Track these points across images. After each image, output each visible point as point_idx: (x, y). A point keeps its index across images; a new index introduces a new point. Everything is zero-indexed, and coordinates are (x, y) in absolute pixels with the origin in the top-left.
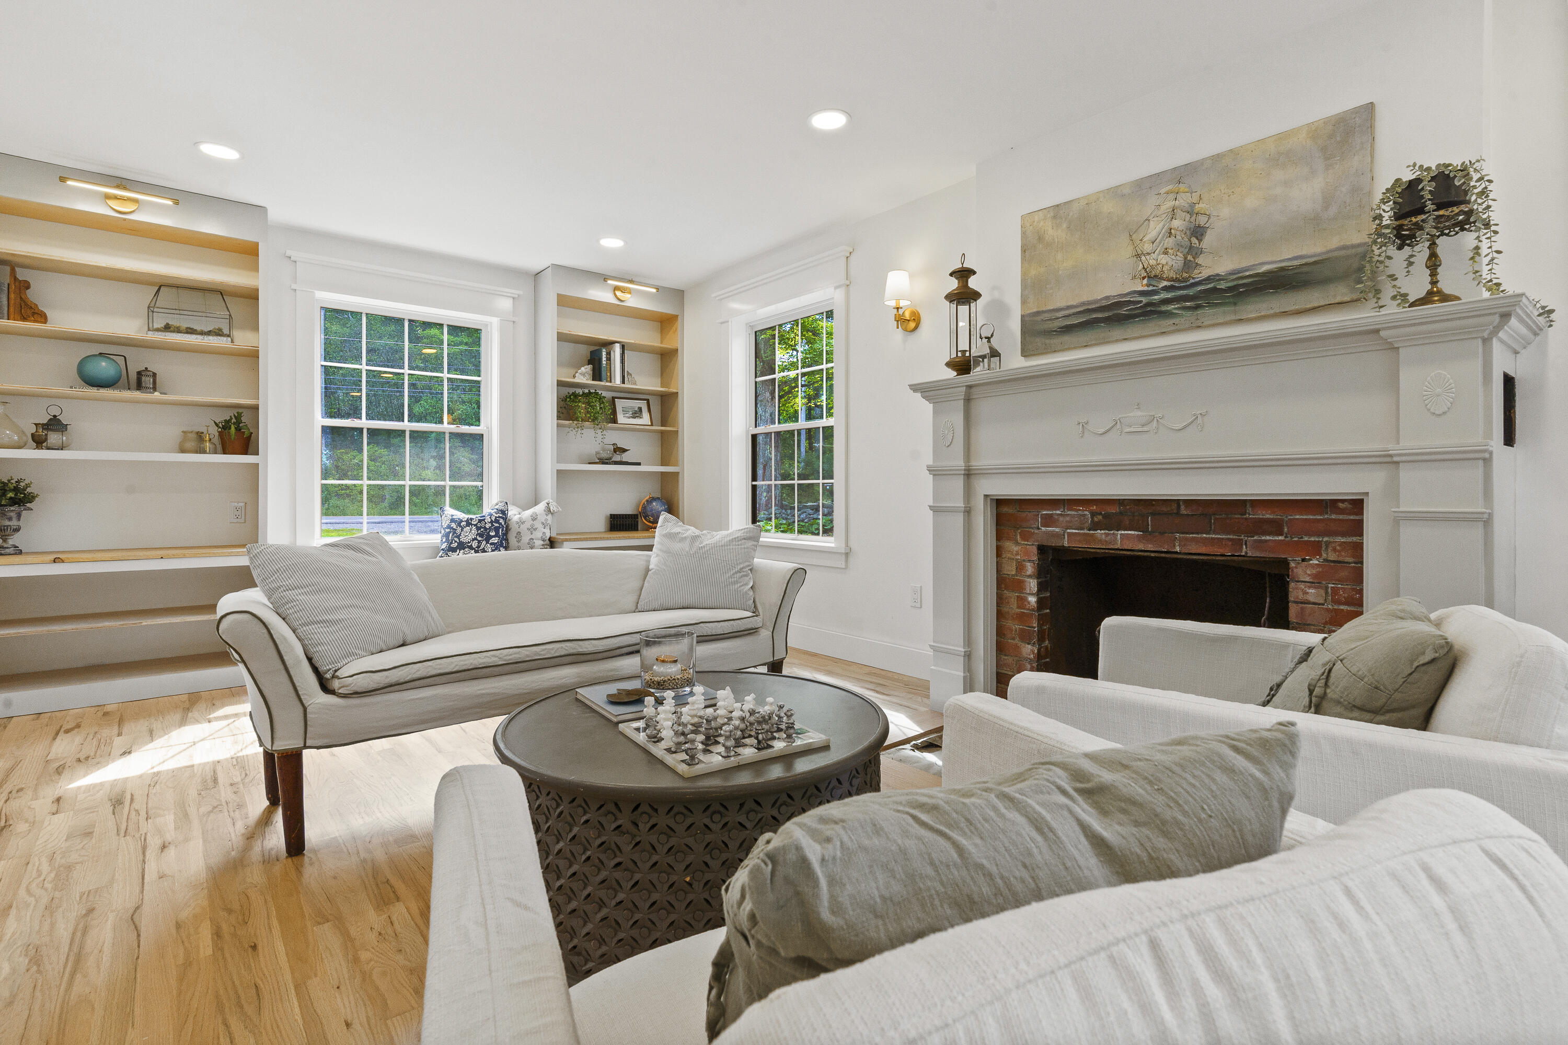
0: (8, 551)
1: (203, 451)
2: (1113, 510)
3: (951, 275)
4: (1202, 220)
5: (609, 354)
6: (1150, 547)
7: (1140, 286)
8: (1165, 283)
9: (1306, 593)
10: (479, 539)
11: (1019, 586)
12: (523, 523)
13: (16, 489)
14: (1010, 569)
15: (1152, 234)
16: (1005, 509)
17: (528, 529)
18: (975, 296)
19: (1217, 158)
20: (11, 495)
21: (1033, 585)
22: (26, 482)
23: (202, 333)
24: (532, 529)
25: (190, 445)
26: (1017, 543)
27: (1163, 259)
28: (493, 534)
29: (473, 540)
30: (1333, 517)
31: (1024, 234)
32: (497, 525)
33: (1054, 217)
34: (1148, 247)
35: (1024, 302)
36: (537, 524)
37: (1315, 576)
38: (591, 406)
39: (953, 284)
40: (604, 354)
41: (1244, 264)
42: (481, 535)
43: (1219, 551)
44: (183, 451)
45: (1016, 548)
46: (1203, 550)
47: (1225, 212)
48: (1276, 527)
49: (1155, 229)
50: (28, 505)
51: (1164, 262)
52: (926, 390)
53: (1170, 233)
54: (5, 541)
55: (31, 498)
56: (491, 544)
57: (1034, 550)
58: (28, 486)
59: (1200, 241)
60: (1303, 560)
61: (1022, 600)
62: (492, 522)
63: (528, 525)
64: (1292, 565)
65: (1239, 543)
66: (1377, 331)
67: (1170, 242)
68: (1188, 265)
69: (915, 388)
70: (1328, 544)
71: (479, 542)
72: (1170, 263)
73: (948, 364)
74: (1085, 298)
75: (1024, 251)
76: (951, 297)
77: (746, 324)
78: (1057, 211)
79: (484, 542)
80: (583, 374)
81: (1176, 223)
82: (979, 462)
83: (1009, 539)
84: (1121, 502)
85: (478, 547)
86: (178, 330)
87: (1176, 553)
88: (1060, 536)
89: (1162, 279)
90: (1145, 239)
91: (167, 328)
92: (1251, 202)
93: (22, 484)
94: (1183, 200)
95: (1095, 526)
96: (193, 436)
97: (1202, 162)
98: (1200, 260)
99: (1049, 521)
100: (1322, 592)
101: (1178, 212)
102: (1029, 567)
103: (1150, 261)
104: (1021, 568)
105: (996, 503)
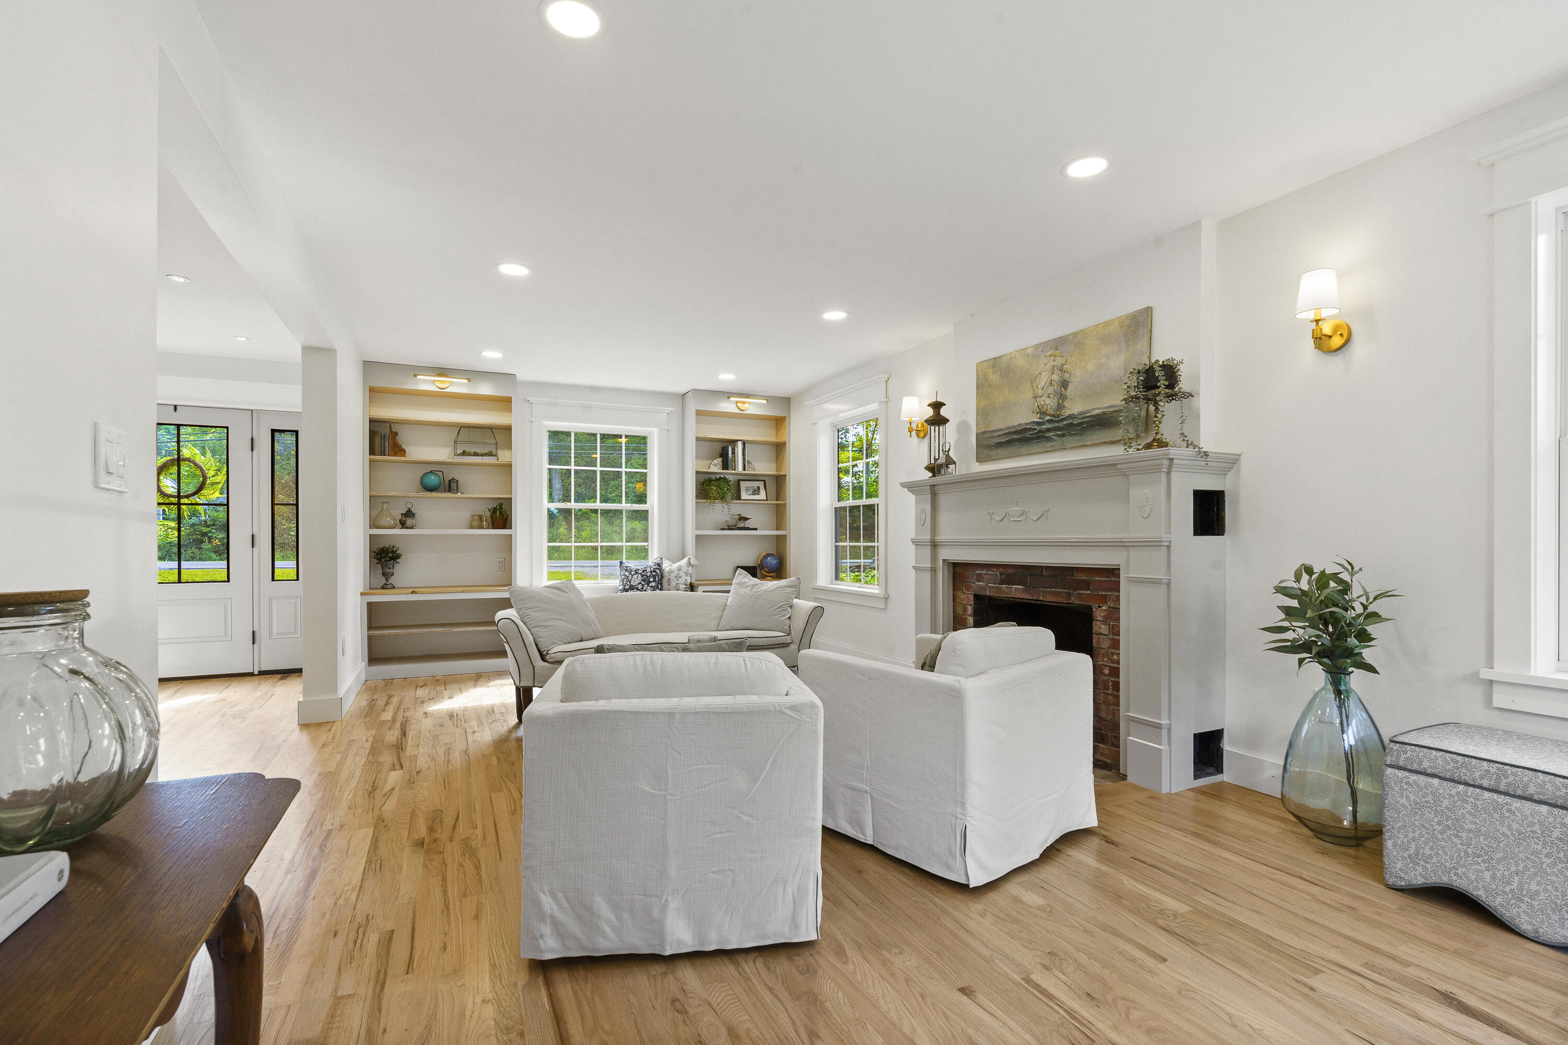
0: (389, 586)
1: (481, 527)
2: (1010, 571)
3: (929, 405)
4: (1067, 376)
5: (733, 449)
6: (1028, 597)
7: (1035, 419)
8: (1048, 418)
9: (1100, 628)
10: (643, 583)
12: (672, 572)
13: (393, 552)
14: (960, 610)
15: (1043, 384)
16: (958, 570)
17: (675, 577)
18: (945, 420)
19: (1075, 334)
20: (391, 555)
21: (971, 621)
22: (397, 547)
23: (482, 455)
24: (678, 577)
25: (475, 523)
26: (963, 592)
27: (1048, 401)
28: (651, 580)
29: (639, 584)
30: (1113, 579)
31: (978, 377)
32: (655, 574)
33: (994, 366)
34: (1040, 392)
35: (978, 424)
36: (682, 574)
37: (1104, 617)
38: (720, 488)
39: (930, 412)
40: (730, 450)
41: (1086, 408)
42: (644, 581)
43: (1060, 600)
44: (472, 527)
45: (962, 596)
46: (1053, 599)
47: (1078, 372)
48: (1086, 585)
49: (1044, 379)
50: (398, 560)
51: (1048, 403)
52: (912, 487)
53: (1051, 383)
54: (387, 581)
55: (398, 556)
56: (651, 587)
57: (972, 597)
58: (398, 549)
59: (1066, 390)
60: (1099, 607)
62: (651, 572)
63: (675, 574)
64: (1094, 610)
65: (1069, 595)
66: (1116, 465)
67: (1051, 390)
68: (1060, 407)
69: (904, 485)
70: (1110, 595)
71: (643, 585)
72: (1050, 403)
73: (927, 468)
74: (1009, 425)
75: (978, 388)
76: (929, 423)
77: (831, 424)
78: (995, 362)
79: (646, 585)
80: (716, 465)
81: (1054, 377)
82: (941, 537)
83: (959, 589)
84: (1015, 567)
85: (642, 588)
86: (469, 454)
87: (1040, 601)
88: (984, 588)
89: (1046, 414)
90: (1039, 386)
91: (464, 453)
92: (1091, 367)
93: (395, 549)
94: (1058, 362)
95: (1002, 582)
96: (477, 518)
97: (1067, 337)
98: (1065, 404)
99: (979, 578)
100: (1107, 627)
101: (1055, 369)
102: (970, 610)
103: (1041, 401)
104: (965, 610)
105: (952, 565)
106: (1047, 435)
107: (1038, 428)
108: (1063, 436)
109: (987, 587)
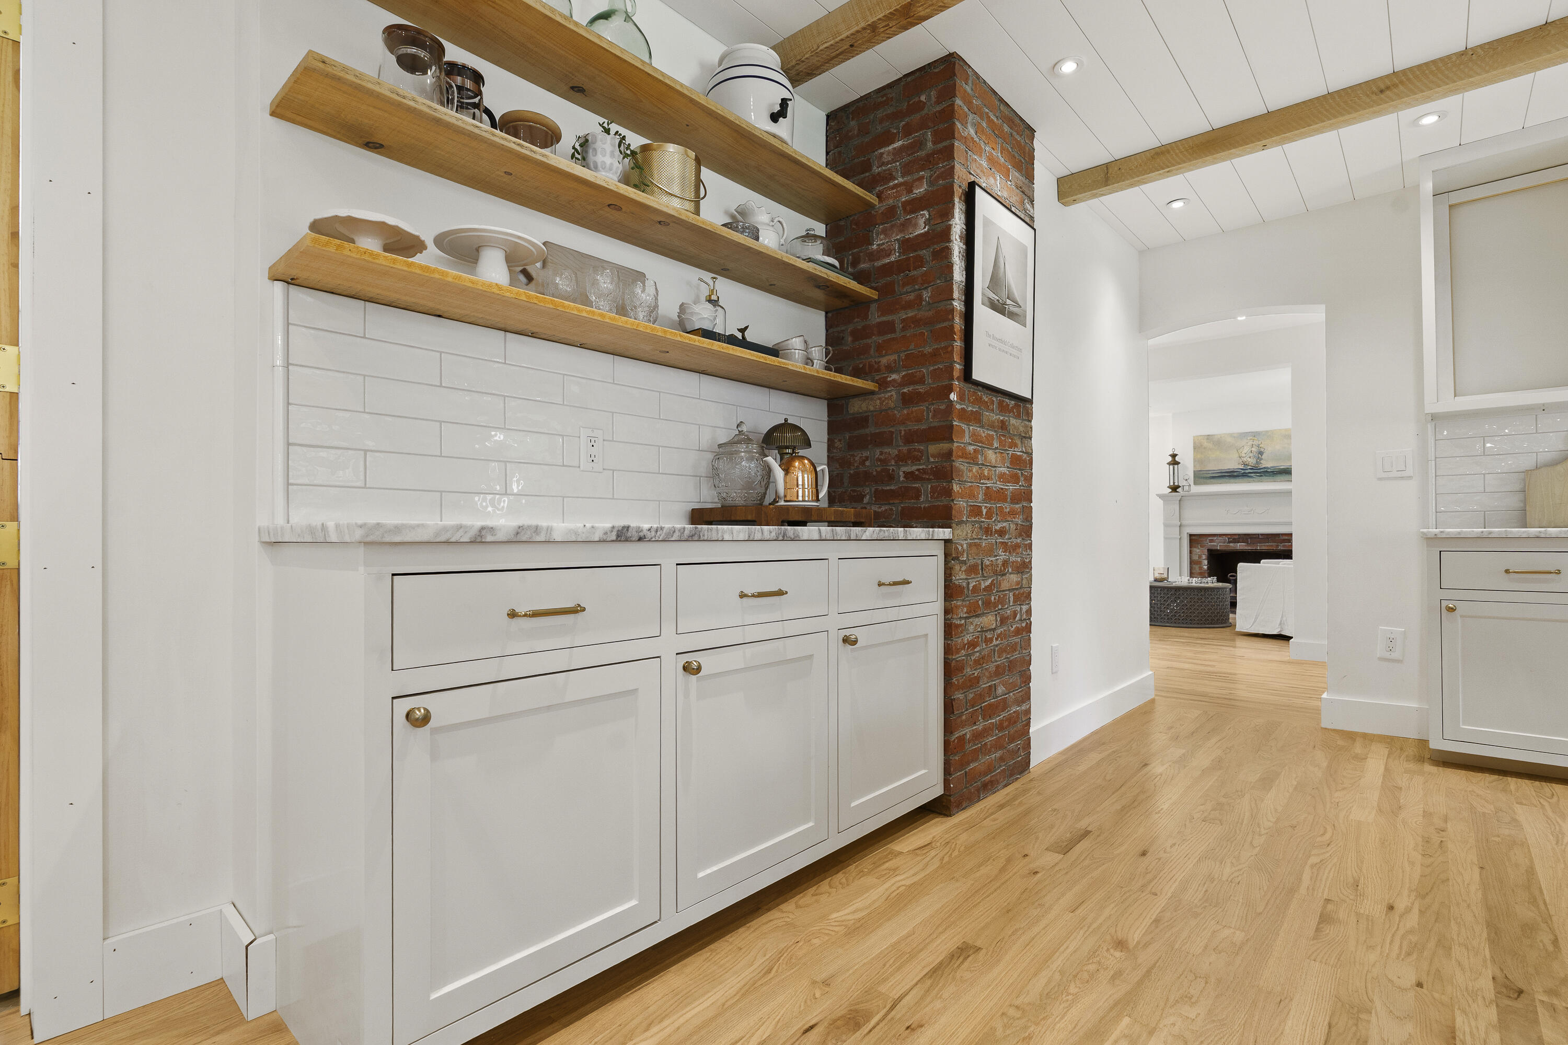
2: (1236, 537)
3: (1169, 456)
4: (1262, 450)
6: (1249, 548)
7: (1241, 467)
8: (1250, 467)
11: (1200, 564)
14: (1196, 558)
15: (1245, 451)
16: (1193, 538)
18: (1178, 463)
19: (1266, 432)
21: (1206, 562)
26: (1199, 549)
27: (1249, 459)
31: (1194, 443)
33: (1208, 439)
34: (1244, 455)
35: (1194, 466)
39: (1170, 459)
41: (1275, 465)
43: (1272, 548)
45: (1198, 551)
46: (1267, 548)
47: (1269, 449)
49: (1246, 449)
52: (1161, 496)
53: (1251, 452)
57: (1206, 551)
59: (1261, 456)
61: (1201, 568)
65: (1278, 545)
67: (1251, 455)
68: (1258, 463)
69: (1158, 495)
72: (1252, 461)
73: (1168, 488)
74: (1220, 468)
75: (1195, 448)
76: (1169, 464)
78: (1209, 437)
81: (1253, 449)
82: (1184, 522)
83: (1195, 547)
84: (1239, 535)
87: (1258, 549)
88: (1216, 546)
89: (1249, 465)
90: (1242, 452)
92: (1277, 447)
94: (1256, 443)
95: (1230, 542)
97: (1262, 432)
98: (1262, 462)
99: (1211, 541)
101: (1254, 446)
102: (1204, 557)
103: (1245, 459)
104: (1200, 557)
105: (1191, 535)
106: (1249, 475)
107: (1243, 471)
108: (1261, 476)
109: (1219, 545)
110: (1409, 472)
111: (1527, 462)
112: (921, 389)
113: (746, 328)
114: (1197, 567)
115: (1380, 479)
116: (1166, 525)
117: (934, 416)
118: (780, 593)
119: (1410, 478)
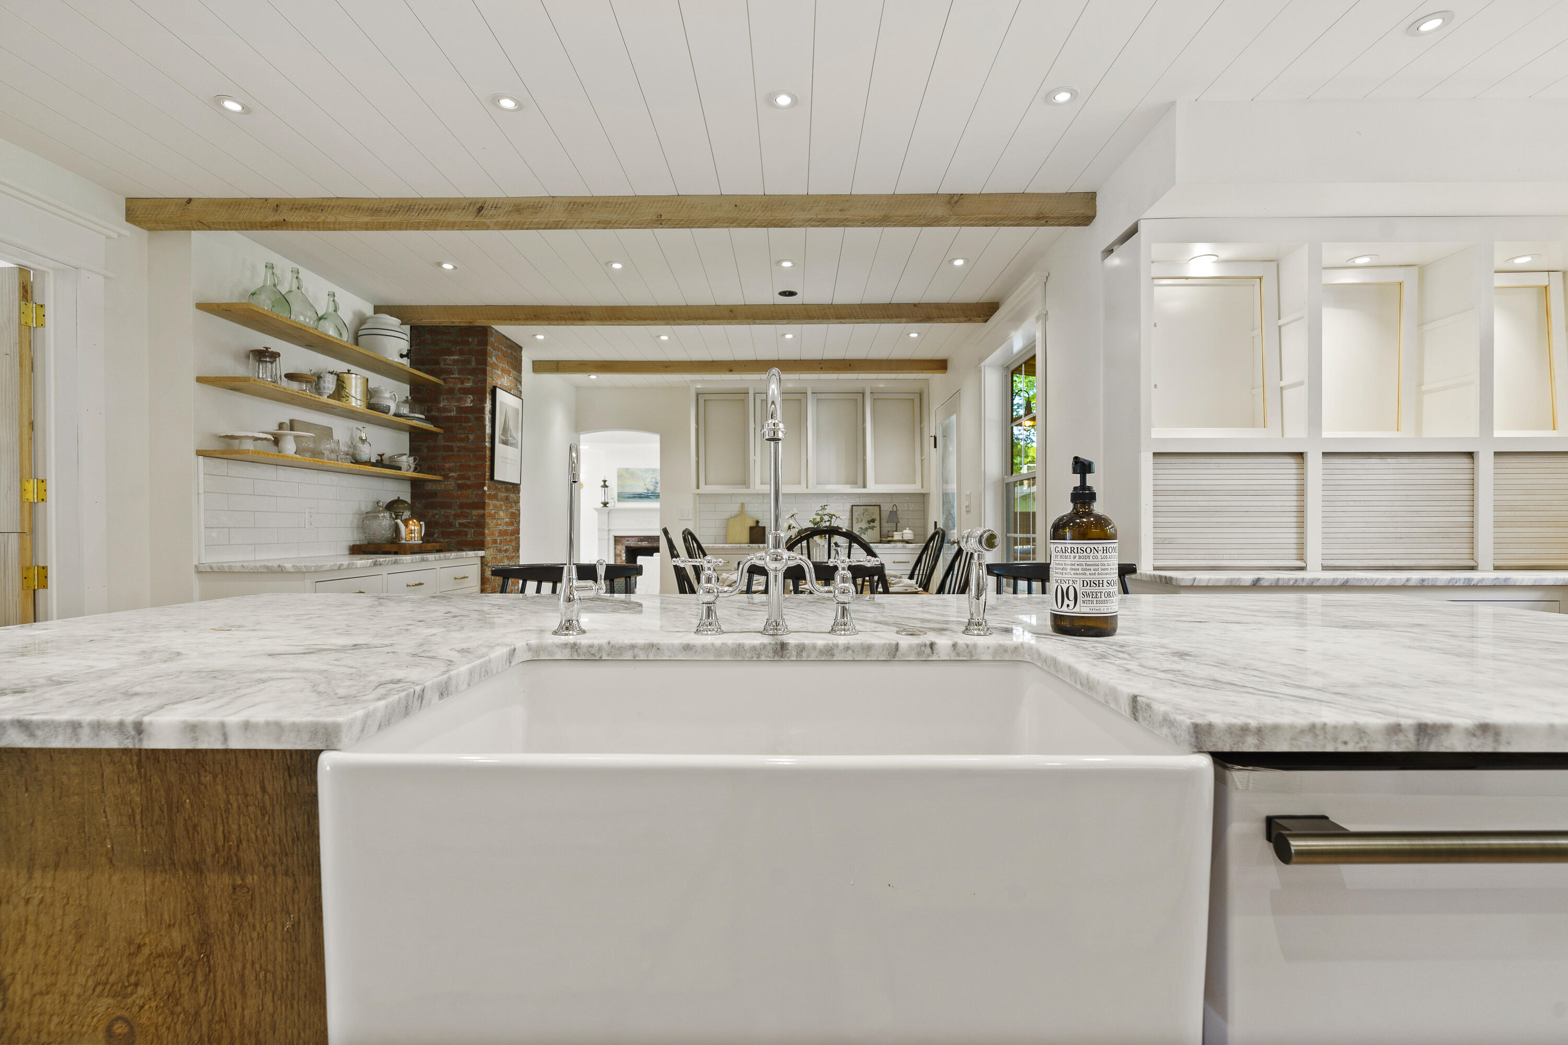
2: (641, 538)
3: (602, 481)
6: (650, 545)
7: (646, 491)
11: (620, 555)
14: (618, 552)
16: (617, 538)
18: (607, 487)
21: (624, 555)
26: (620, 546)
27: (650, 487)
31: (618, 473)
33: (626, 471)
34: (645, 484)
35: (618, 489)
39: (603, 483)
49: (648, 480)
52: (596, 510)
57: (623, 547)
59: (657, 485)
61: (621, 559)
67: (651, 484)
69: (594, 509)
72: (652, 488)
73: (602, 503)
75: (618, 477)
76: (602, 487)
81: (652, 480)
82: (611, 528)
83: (618, 545)
84: (644, 537)
88: (629, 543)
89: (650, 491)
94: (654, 476)
95: (637, 542)
98: (657, 489)
99: (628, 541)
101: (653, 478)
102: (623, 551)
103: (648, 487)
104: (621, 551)
105: (615, 537)
106: (650, 497)
107: (647, 494)
108: (657, 498)
109: (632, 543)
110: (690, 517)
111: (727, 515)
112: (468, 482)
113: (383, 454)
114: (619, 558)
115: (680, 520)
116: (599, 530)
117: (475, 497)
118: (421, 584)
119: (690, 520)
